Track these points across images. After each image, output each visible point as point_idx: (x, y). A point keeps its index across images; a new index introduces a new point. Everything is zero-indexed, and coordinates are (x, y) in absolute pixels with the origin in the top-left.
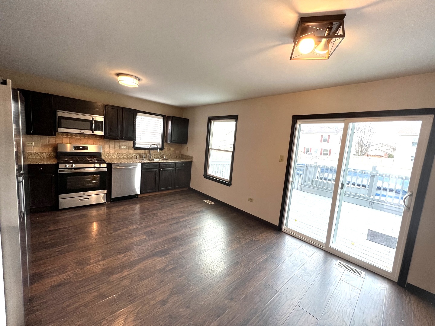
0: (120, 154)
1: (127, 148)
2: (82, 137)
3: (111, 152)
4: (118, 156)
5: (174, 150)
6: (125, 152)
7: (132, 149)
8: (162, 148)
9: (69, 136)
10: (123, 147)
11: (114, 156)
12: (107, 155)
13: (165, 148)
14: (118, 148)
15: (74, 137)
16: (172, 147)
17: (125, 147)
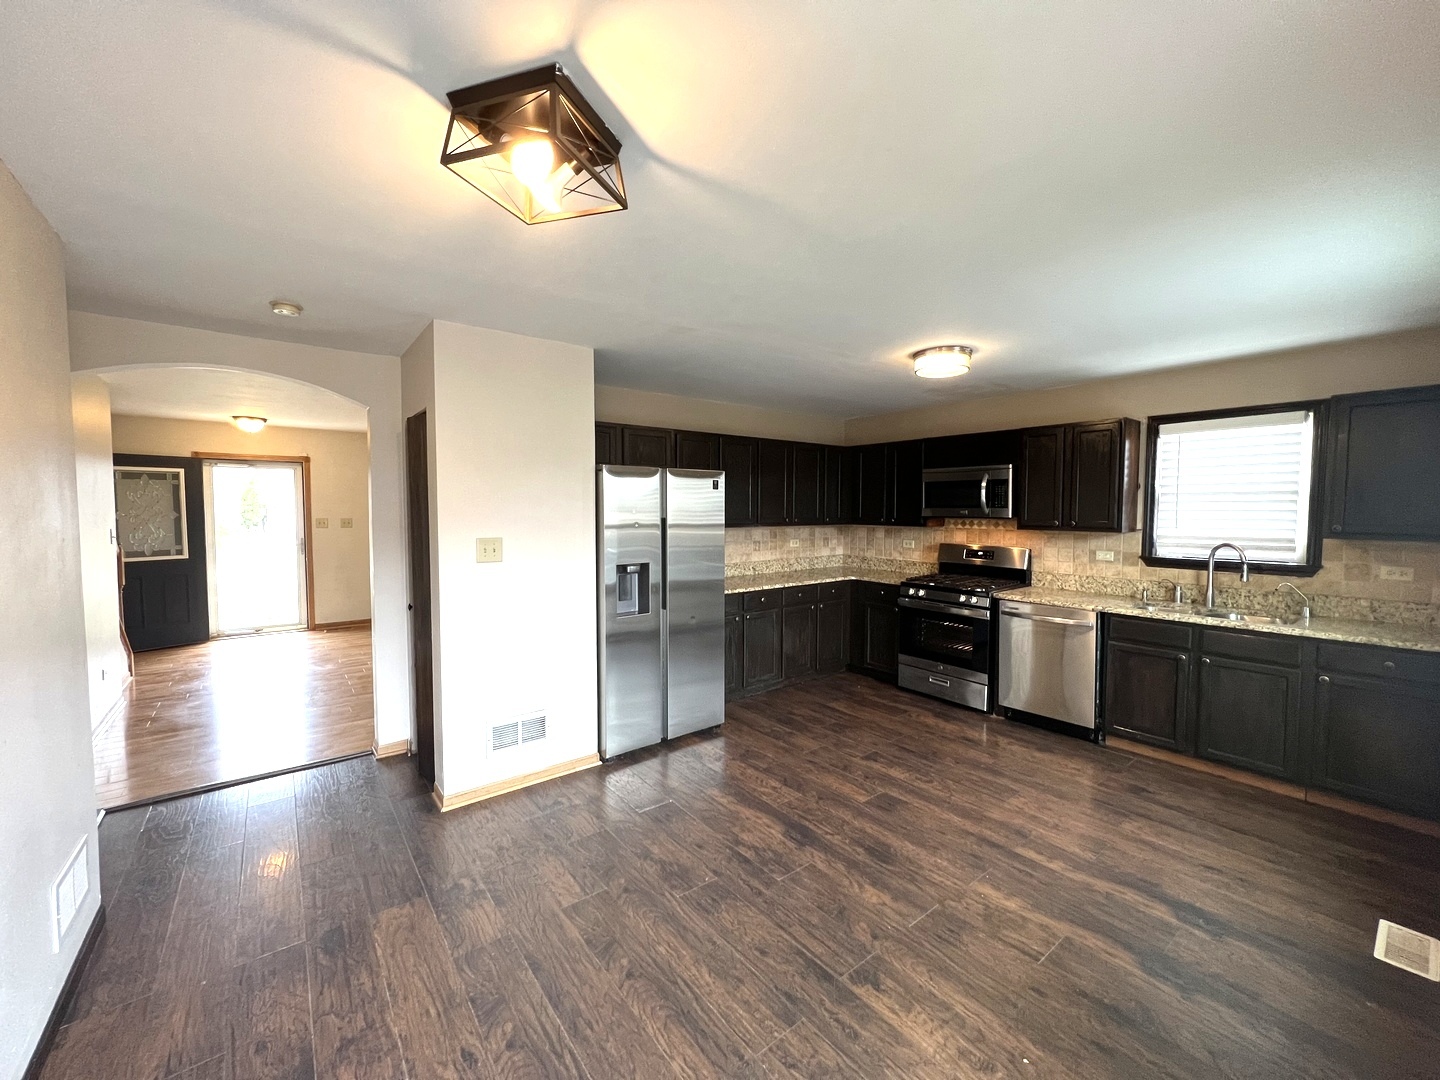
0: (1087, 577)
1: (1116, 560)
2: (992, 527)
3: (1062, 572)
4: (1082, 586)
5: (1409, 578)
6: (1109, 574)
7: (1134, 564)
8: (1312, 565)
9: (967, 527)
10: (1100, 555)
11: (1067, 584)
12: (1049, 577)
13: (1323, 563)
14: (1086, 559)
15: (976, 527)
16: (1387, 562)
17: (1110, 556)
